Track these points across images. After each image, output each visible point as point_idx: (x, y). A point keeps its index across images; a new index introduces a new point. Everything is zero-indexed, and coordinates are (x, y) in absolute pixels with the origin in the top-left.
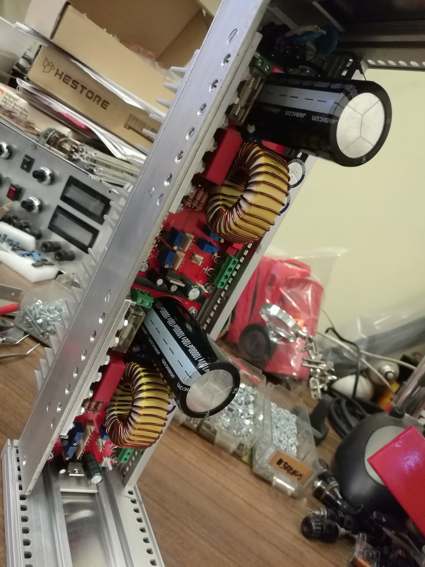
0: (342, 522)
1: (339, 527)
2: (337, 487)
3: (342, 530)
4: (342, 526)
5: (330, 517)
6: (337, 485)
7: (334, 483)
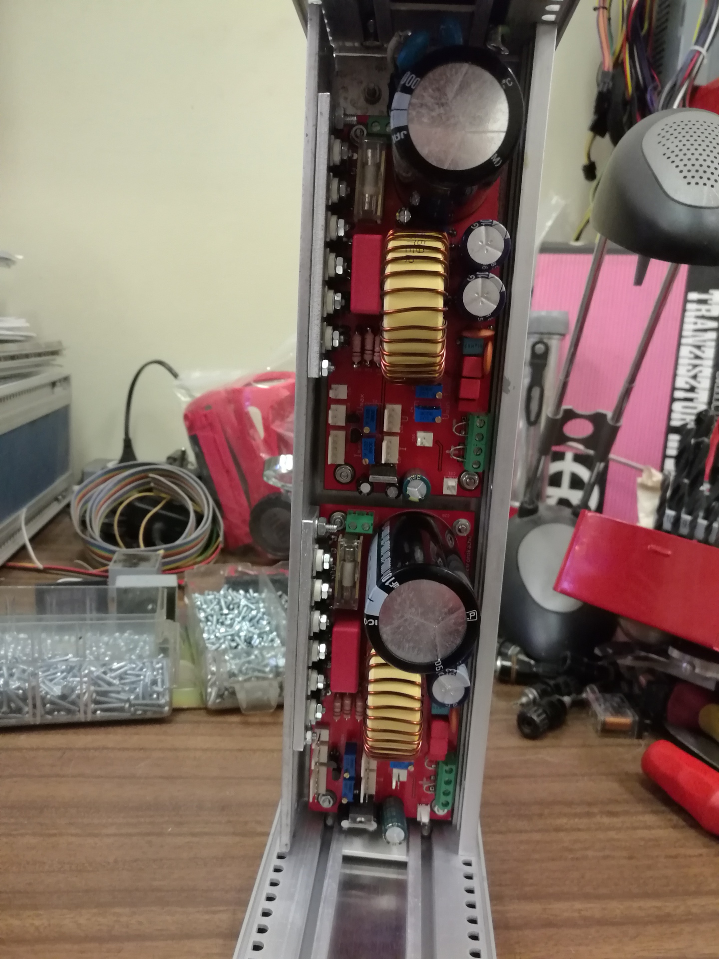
0: (558, 690)
1: (561, 697)
2: (519, 653)
3: (567, 699)
4: (563, 695)
5: (543, 694)
6: (518, 649)
7: (513, 650)
